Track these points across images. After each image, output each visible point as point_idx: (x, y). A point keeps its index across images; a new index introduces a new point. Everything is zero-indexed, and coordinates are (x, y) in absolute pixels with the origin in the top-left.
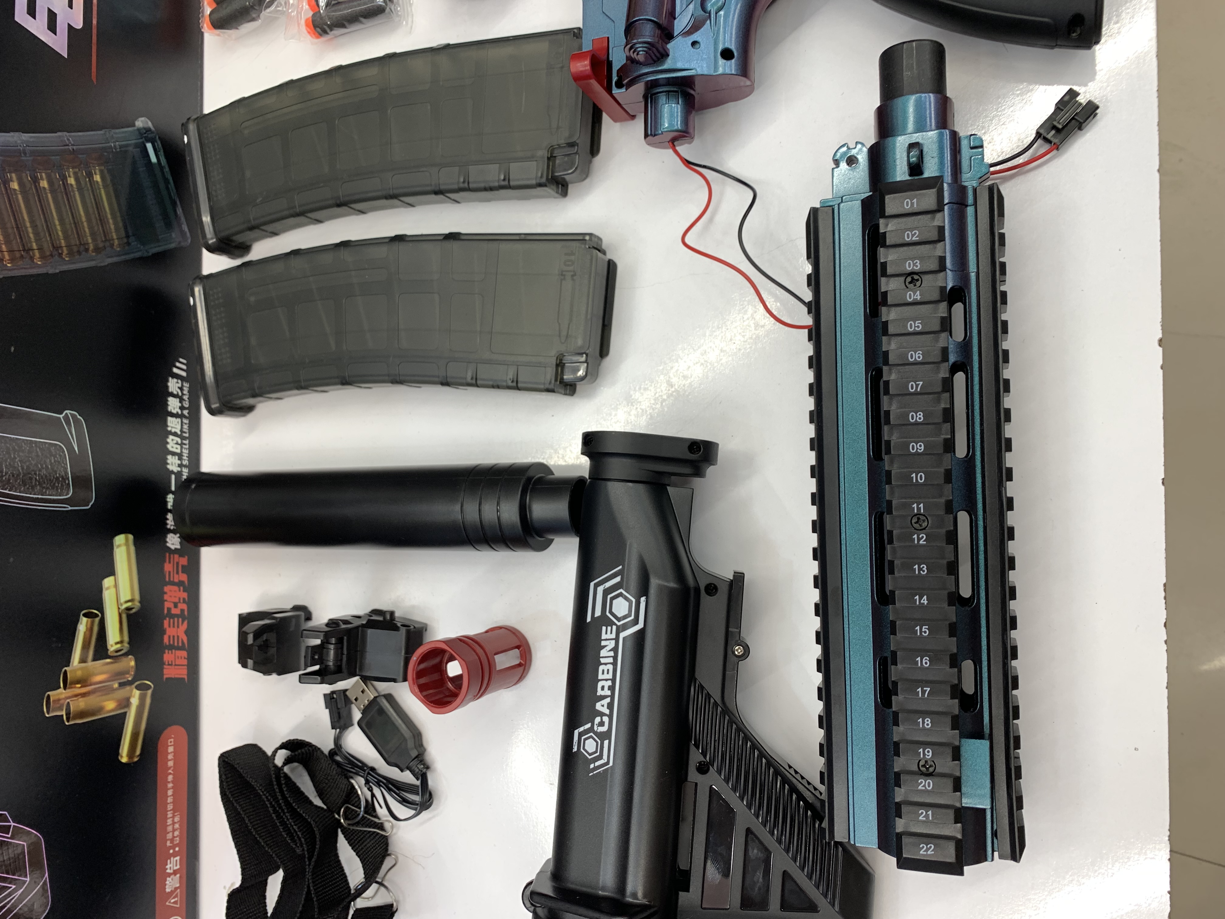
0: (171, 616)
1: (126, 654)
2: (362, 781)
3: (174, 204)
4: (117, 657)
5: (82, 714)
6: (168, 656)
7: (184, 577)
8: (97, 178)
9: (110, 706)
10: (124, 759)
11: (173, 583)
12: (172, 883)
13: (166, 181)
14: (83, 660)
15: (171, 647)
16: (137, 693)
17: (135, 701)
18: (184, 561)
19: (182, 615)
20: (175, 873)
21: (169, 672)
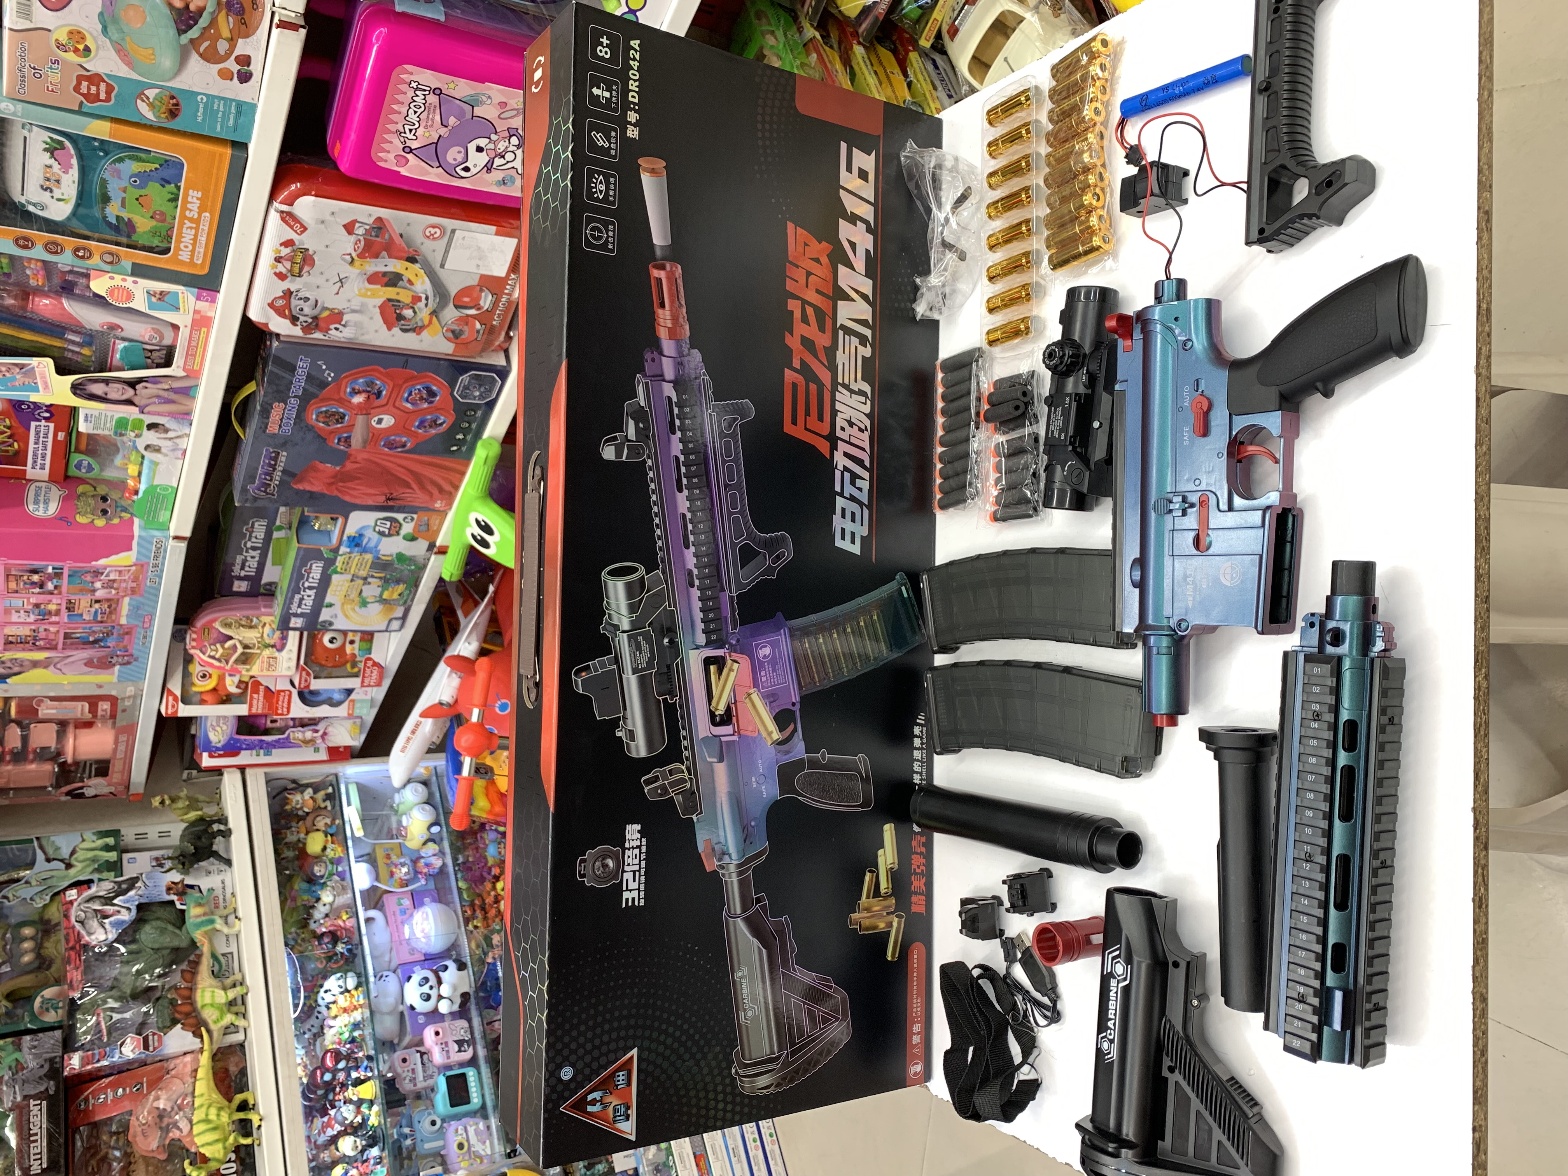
0: (916, 874)
1: (890, 896)
2: (1021, 997)
3: (917, 619)
4: (886, 897)
5: (867, 929)
6: (914, 899)
7: (923, 850)
8: (875, 617)
9: (882, 925)
10: (889, 959)
11: (917, 853)
12: (916, 1039)
13: (913, 606)
14: (868, 897)
15: (916, 893)
16: (896, 919)
17: (895, 924)
18: (923, 839)
19: (922, 873)
20: (918, 1033)
21: (915, 909)
